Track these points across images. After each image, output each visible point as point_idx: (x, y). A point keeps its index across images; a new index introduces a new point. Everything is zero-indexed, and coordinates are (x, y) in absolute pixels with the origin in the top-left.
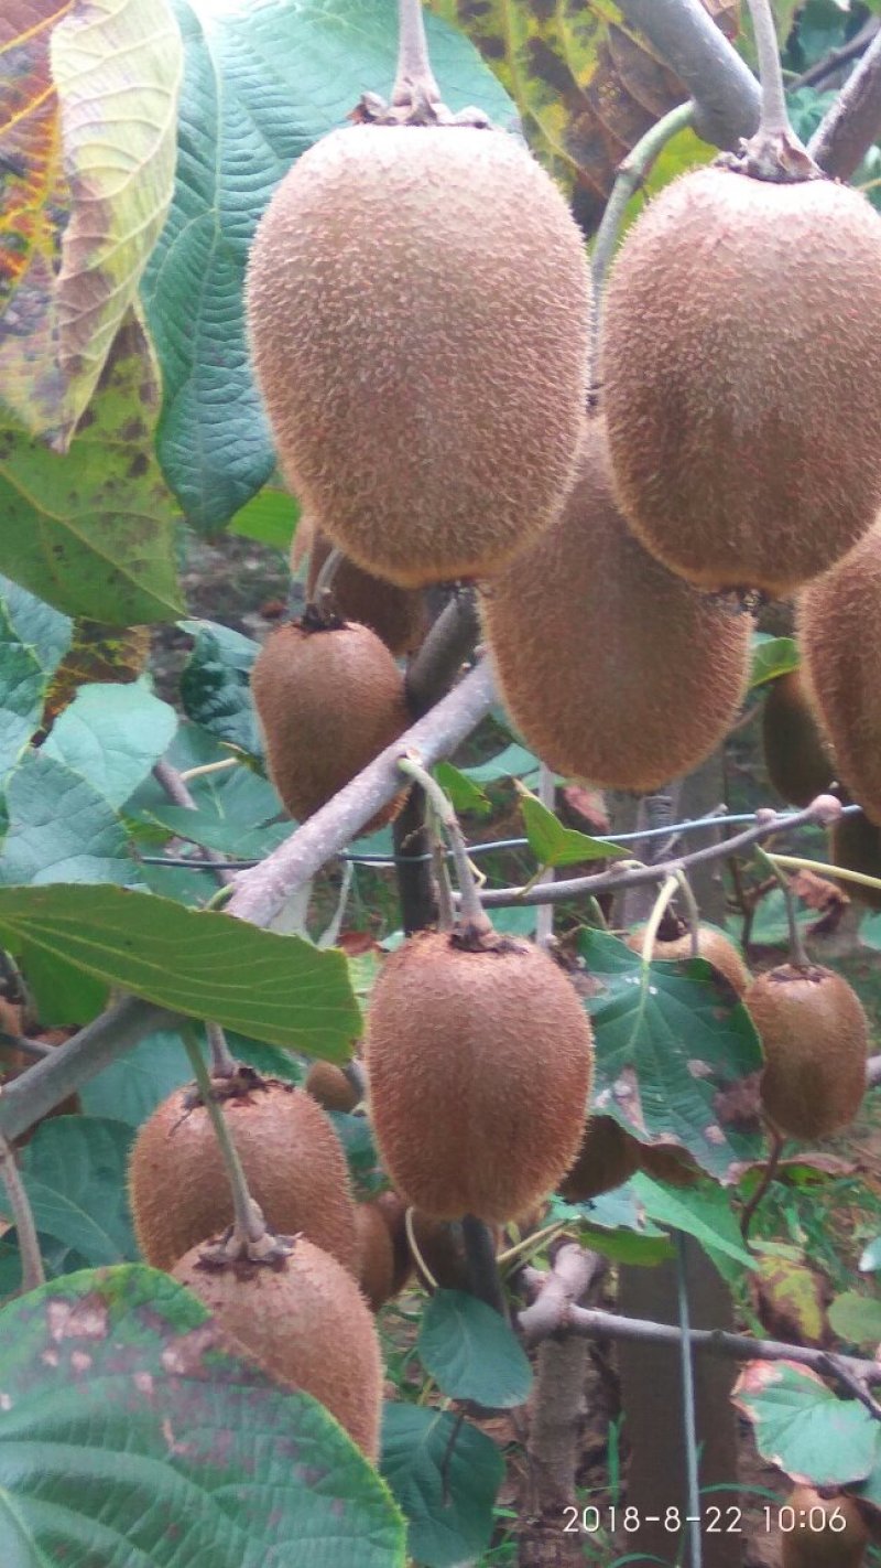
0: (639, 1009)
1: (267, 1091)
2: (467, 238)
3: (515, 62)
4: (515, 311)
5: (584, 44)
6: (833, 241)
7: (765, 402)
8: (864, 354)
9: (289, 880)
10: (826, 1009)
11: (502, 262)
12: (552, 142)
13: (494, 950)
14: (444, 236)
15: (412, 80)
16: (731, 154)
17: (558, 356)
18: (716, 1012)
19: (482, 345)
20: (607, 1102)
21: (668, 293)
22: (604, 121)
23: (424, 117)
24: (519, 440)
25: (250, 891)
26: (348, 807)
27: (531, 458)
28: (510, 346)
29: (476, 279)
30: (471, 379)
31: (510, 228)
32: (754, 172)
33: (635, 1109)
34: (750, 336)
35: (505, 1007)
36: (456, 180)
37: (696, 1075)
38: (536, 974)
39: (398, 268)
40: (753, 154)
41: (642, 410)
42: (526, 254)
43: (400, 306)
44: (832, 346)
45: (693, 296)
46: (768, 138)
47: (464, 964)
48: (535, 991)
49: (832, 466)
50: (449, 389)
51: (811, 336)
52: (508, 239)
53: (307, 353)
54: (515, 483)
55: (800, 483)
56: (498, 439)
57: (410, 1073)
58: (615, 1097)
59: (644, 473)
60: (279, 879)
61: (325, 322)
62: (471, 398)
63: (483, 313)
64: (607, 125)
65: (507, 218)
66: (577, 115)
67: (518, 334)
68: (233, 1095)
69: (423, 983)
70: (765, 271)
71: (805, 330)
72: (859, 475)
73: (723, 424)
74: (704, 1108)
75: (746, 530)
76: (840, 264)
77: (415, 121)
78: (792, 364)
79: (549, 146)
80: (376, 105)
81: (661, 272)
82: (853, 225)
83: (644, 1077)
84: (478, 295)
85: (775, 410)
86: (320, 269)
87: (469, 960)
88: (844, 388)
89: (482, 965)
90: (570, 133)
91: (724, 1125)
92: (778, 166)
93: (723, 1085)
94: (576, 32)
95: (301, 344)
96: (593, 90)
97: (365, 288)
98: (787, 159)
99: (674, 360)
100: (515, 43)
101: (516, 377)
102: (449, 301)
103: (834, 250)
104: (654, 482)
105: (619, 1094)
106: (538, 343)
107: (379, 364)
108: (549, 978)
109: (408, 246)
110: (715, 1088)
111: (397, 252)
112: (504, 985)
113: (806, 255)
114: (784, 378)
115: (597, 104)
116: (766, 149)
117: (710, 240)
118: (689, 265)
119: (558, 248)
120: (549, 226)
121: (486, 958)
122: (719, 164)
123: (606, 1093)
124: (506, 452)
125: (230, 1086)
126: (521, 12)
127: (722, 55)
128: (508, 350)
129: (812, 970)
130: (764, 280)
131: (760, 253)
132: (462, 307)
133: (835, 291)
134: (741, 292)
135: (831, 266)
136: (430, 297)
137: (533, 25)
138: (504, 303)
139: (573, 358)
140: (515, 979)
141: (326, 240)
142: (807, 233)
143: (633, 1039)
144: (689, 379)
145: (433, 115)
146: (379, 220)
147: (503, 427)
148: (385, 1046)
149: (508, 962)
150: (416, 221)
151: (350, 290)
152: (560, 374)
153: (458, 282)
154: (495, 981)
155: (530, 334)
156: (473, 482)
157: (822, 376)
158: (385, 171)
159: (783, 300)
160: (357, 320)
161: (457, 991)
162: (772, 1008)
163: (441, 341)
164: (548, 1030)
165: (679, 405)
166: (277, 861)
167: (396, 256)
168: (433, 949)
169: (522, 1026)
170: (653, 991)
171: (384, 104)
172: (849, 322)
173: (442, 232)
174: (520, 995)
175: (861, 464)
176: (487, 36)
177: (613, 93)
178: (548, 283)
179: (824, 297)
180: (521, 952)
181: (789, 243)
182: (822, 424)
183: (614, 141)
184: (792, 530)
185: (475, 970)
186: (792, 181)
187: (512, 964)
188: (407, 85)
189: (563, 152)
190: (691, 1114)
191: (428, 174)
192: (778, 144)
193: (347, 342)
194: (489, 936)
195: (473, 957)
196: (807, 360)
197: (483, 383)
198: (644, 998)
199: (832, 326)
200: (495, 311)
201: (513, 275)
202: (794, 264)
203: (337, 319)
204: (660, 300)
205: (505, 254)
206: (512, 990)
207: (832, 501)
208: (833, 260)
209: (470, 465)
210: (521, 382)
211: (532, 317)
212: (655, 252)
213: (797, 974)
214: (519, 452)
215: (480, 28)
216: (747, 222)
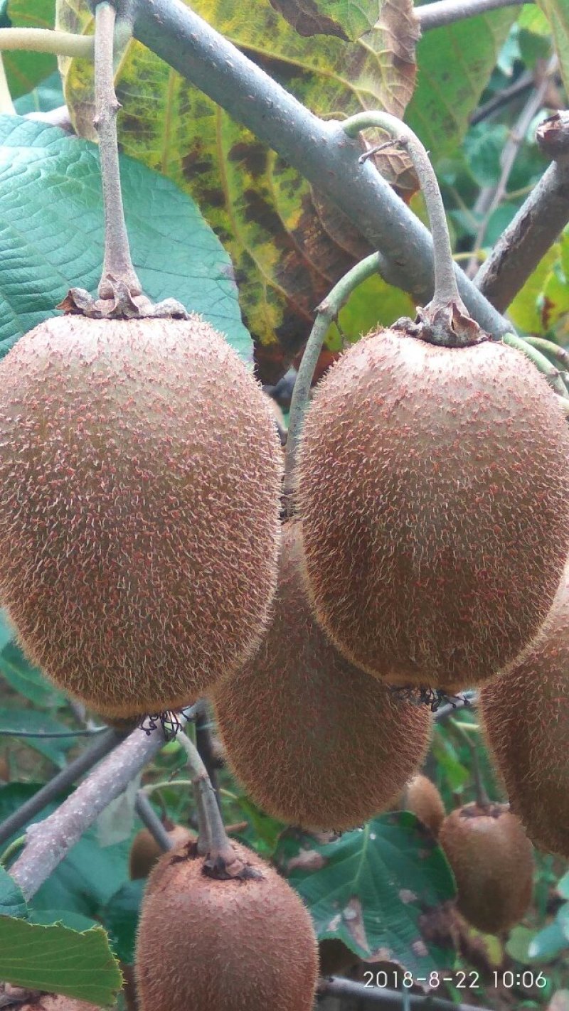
0: (363, 851)
1: (55, 997)
2: (161, 428)
3: (234, 210)
4: (207, 490)
5: (291, 195)
6: (498, 402)
7: (440, 544)
8: (527, 501)
9: (69, 833)
10: (502, 838)
11: (194, 448)
12: (266, 276)
13: (237, 878)
14: (140, 427)
15: (115, 276)
16: (409, 319)
17: (249, 524)
18: (421, 853)
19: (177, 524)
20: (338, 925)
21: (353, 445)
22: (308, 259)
23: (126, 312)
24: (213, 602)
25: (39, 844)
26: (121, 765)
27: (225, 615)
28: (204, 522)
29: (170, 465)
30: (168, 552)
31: (204, 415)
32: (428, 337)
33: (360, 930)
34: (425, 488)
35: (247, 928)
36: (152, 374)
37: (405, 902)
38: (271, 898)
39: (99, 456)
40: (427, 321)
41: (333, 544)
42: (217, 438)
43: (101, 490)
44: (498, 495)
45: (374, 450)
46: (440, 307)
47: (213, 891)
48: (271, 913)
49: (500, 595)
50: (147, 563)
51: (480, 487)
52: (201, 426)
53: (18, 528)
54: (210, 638)
55: (472, 610)
56: (193, 602)
57: (169, 982)
58: (344, 921)
59: (337, 595)
60: (63, 833)
61: (32, 503)
62: (168, 570)
63: (178, 495)
64: (311, 261)
65: (201, 406)
66: (285, 253)
67: (211, 511)
68: (27, 1002)
69: (180, 908)
70: (437, 429)
71: (474, 481)
72: (523, 601)
73: (403, 561)
74: (412, 927)
75: (424, 648)
76: (505, 423)
77: (118, 315)
78: (463, 511)
79: (264, 278)
80: (83, 299)
81: (348, 426)
82: (516, 386)
83: (367, 904)
84: (172, 479)
85: (450, 550)
86: (28, 455)
87: (217, 887)
88: (511, 531)
89: (227, 891)
90: (281, 267)
91: (427, 940)
92: (448, 331)
93: (426, 909)
94: (283, 186)
95: (11, 521)
96: (299, 232)
97: (69, 474)
98: (456, 325)
99: (359, 505)
100: (232, 195)
101: (209, 550)
102: (145, 486)
103: (499, 410)
104: (344, 604)
105: (348, 918)
106: (229, 516)
107: (83, 541)
108: (282, 899)
109: (108, 437)
110: (419, 911)
111: (97, 442)
112: (244, 909)
113: (475, 415)
114: (457, 523)
115: (302, 244)
116: (439, 316)
117: (390, 401)
118: (372, 422)
119: (249, 429)
120: (240, 409)
121: (231, 885)
122: (397, 328)
123: (337, 918)
124: (200, 613)
125: (25, 994)
126: (238, 169)
127: (403, 219)
128: (201, 526)
129: (492, 808)
130: (437, 437)
131: (434, 414)
132: (158, 491)
133: (500, 446)
134: (417, 449)
135: (498, 425)
136: (127, 482)
137: (247, 180)
138: (197, 485)
139: (264, 524)
140: (254, 903)
141: (33, 428)
142: (476, 395)
143: (357, 876)
144: (372, 522)
145: (134, 309)
146: (81, 412)
147: (198, 593)
148: (152, 956)
149: (248, 888)
150: (114, 414)
151: (54, 475)
152: (252, 540)
153: (154, 469)
154: (238, 906)
155: (223, 509)
156: (173, 642)
157: (490, 521)
158: (87, 366)
159: (454, 455)
160: (61, 502)
161: (207, 915)
162: (463, 837)
163: (140, 524)
164: (281, 944)
165: (364, 542)
166: (61, 816)
167: (96, 446)
168: (189, 877)
169: (259, 942)
170: (373, 837)
171: (89, 297)
172: (513, 474)
173: (138, 424)
174: (257, 916)
175: (525, 592)
176: (210, 189)
177: (315, 236)
178: (238, 462)
179: (491, 453)
180: (260, 879)
181: (459, 404)
182: (492, 561)
183: (318, 276)
184: (466, 646)
185: (223, 895)
186: (462, 346)
187: (252, 890)
188: (110, 282)
189: (275, 284)
190: (403, 932)
191: (126, 369)
192: (449, 312)
193: (52, 522)
194: (234, 865)
195: (221, 884)
196: (477, 507)
197: (178, 557)
198: (366, 842)
199: (498, 478)
200: (187, 493)
201: (205, 459)
202: (463, 423)
203: (44, 501)
204: (347, 451)
205: (200, 440)
206: (251, 913)
207: (501, 624)
208: (499, 419)
209: (168, 626)
210: (212, 552)
211: (224, 494)
212: (343, 408)
213: (481, 812)
214: (214, 614)
215: (203, 182)
216: (422, 386)
